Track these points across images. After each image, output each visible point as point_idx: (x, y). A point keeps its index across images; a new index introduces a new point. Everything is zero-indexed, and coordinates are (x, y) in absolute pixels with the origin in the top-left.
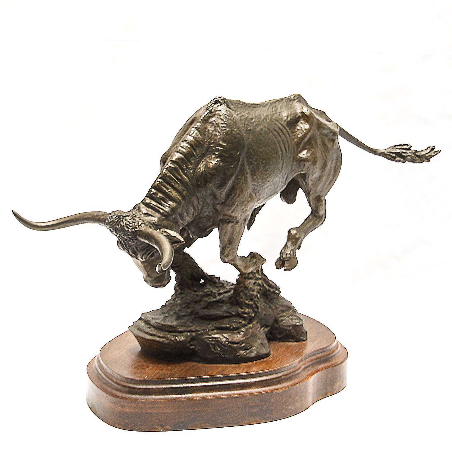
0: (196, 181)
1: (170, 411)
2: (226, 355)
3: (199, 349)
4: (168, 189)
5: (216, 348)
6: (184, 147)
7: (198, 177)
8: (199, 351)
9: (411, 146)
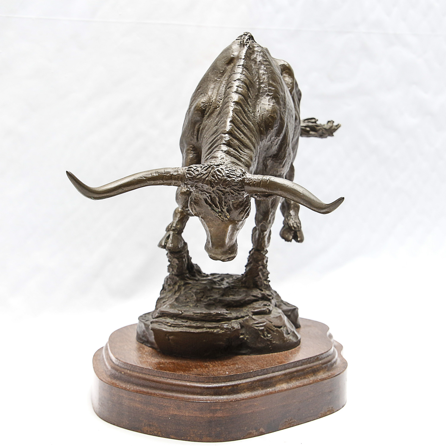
0: (259, 126)
1: (264, 409)
2: (276, 341)
3: (247, 338)
4: (240, 134)
5: (266, 335)
6: (240, 86)
7: (259, 122)
8: (248, 341)
9: (317, 120)
